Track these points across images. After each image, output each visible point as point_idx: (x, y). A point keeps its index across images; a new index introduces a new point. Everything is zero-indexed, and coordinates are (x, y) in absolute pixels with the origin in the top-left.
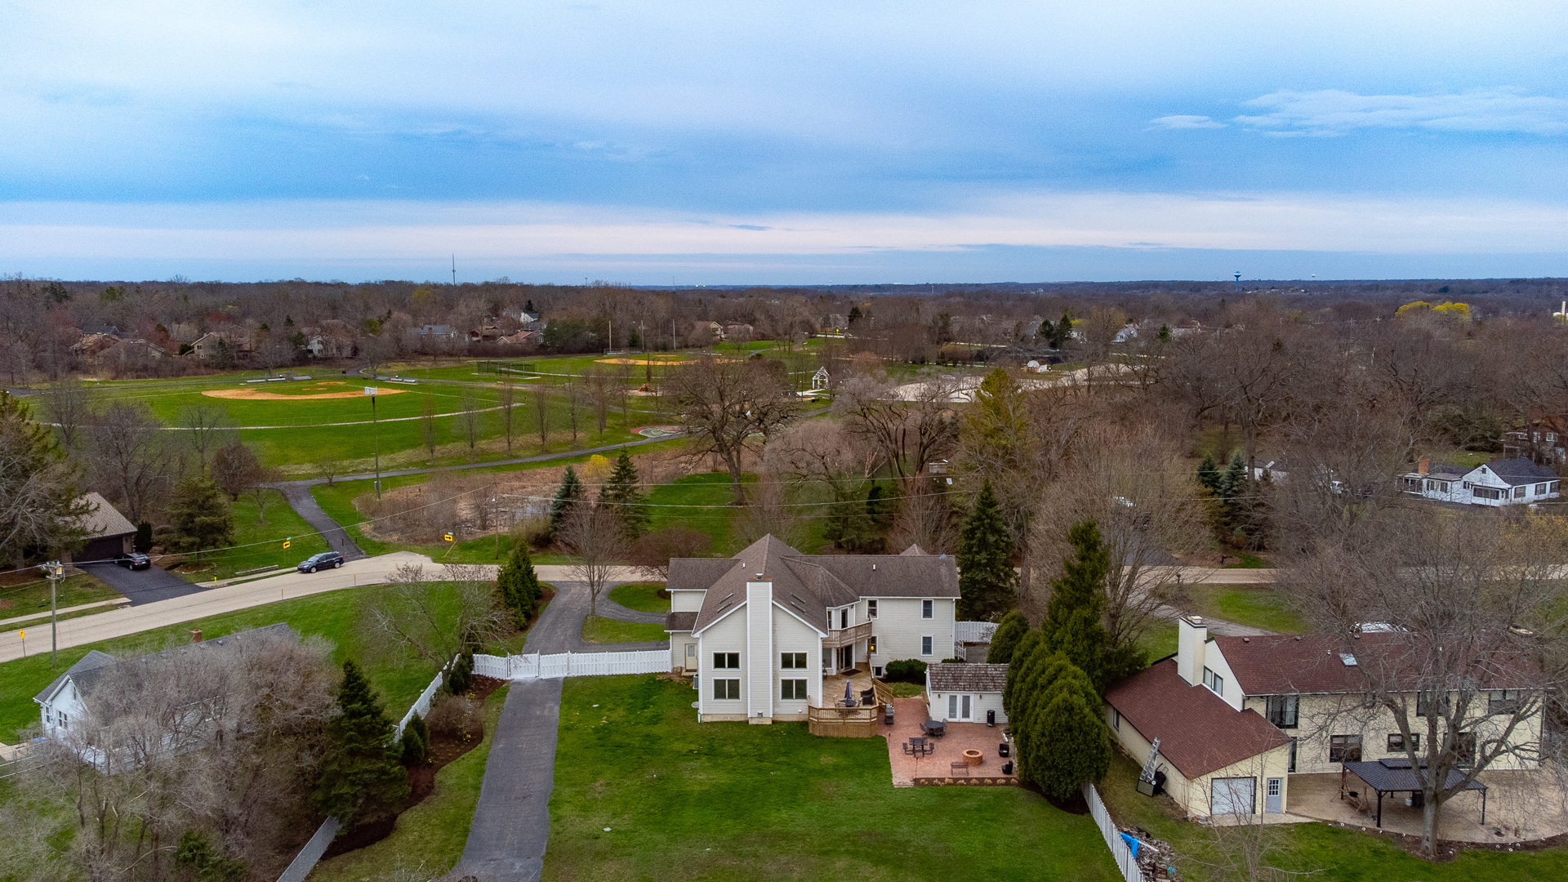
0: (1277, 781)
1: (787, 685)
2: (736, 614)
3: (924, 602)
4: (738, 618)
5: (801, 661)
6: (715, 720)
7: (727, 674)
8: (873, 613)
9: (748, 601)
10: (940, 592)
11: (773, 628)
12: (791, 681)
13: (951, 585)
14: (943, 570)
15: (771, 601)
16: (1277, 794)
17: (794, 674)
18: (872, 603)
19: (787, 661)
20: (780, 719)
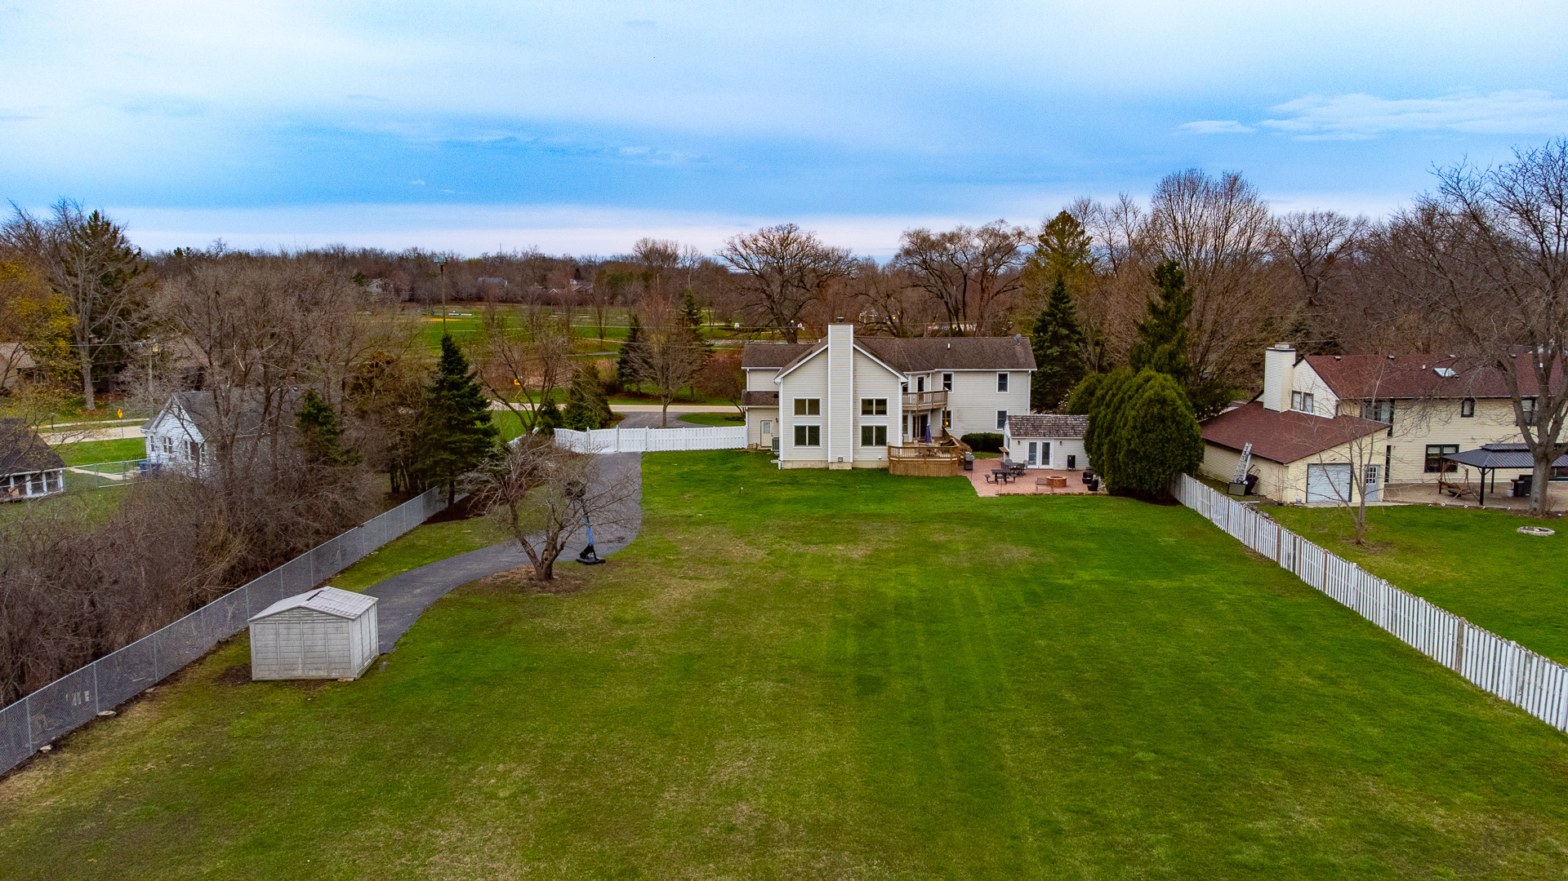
0: (1375, 469)
1: (867, 431)
2: (818, 357)
3: (1000, 375)
4: (819, 361)
5: (881, 406)
6: (795, 467)
7: (807, 421)
8: (948, 386)
9: (829, 345)
10: (1016, 364)
11: (854, 373)
12: (871, 428)
13: (1026, 360)
14: (1018, 349)
15: (852, 345)
16: (1374, 482)
17: (874, 421)
18: (948, 377)
19: (868, 407)
20: (860, 466)
